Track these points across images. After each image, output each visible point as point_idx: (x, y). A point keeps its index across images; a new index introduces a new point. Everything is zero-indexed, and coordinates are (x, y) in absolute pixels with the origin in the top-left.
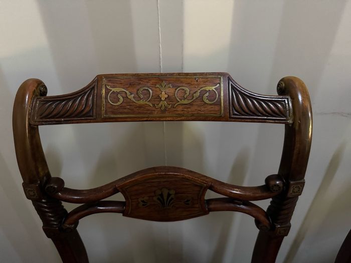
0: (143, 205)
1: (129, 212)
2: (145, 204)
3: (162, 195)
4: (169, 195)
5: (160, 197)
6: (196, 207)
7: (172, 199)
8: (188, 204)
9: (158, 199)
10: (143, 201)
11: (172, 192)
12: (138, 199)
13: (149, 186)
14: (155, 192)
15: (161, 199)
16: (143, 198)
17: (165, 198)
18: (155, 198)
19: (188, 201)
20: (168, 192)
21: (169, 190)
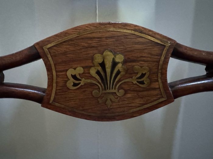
0: (75, 85)
1: (52, 98)
2: (77, 82)
3: (103, 65)
4: (114, 64)
5: (100, 68)
6: (155, 89)
7: (118, 72)
8: (142, 83)
9: (98, 73)
10: (74, 77)
11: (120, 58)
12: (67, 70)
13: (86, 45)
14: (92, 59)
15: (102, 73)
16: (75, 69)
17: (108, 70)
18: (93, 72)
19: (143, 75)
20: (113, 59)
21: (115, 54)
